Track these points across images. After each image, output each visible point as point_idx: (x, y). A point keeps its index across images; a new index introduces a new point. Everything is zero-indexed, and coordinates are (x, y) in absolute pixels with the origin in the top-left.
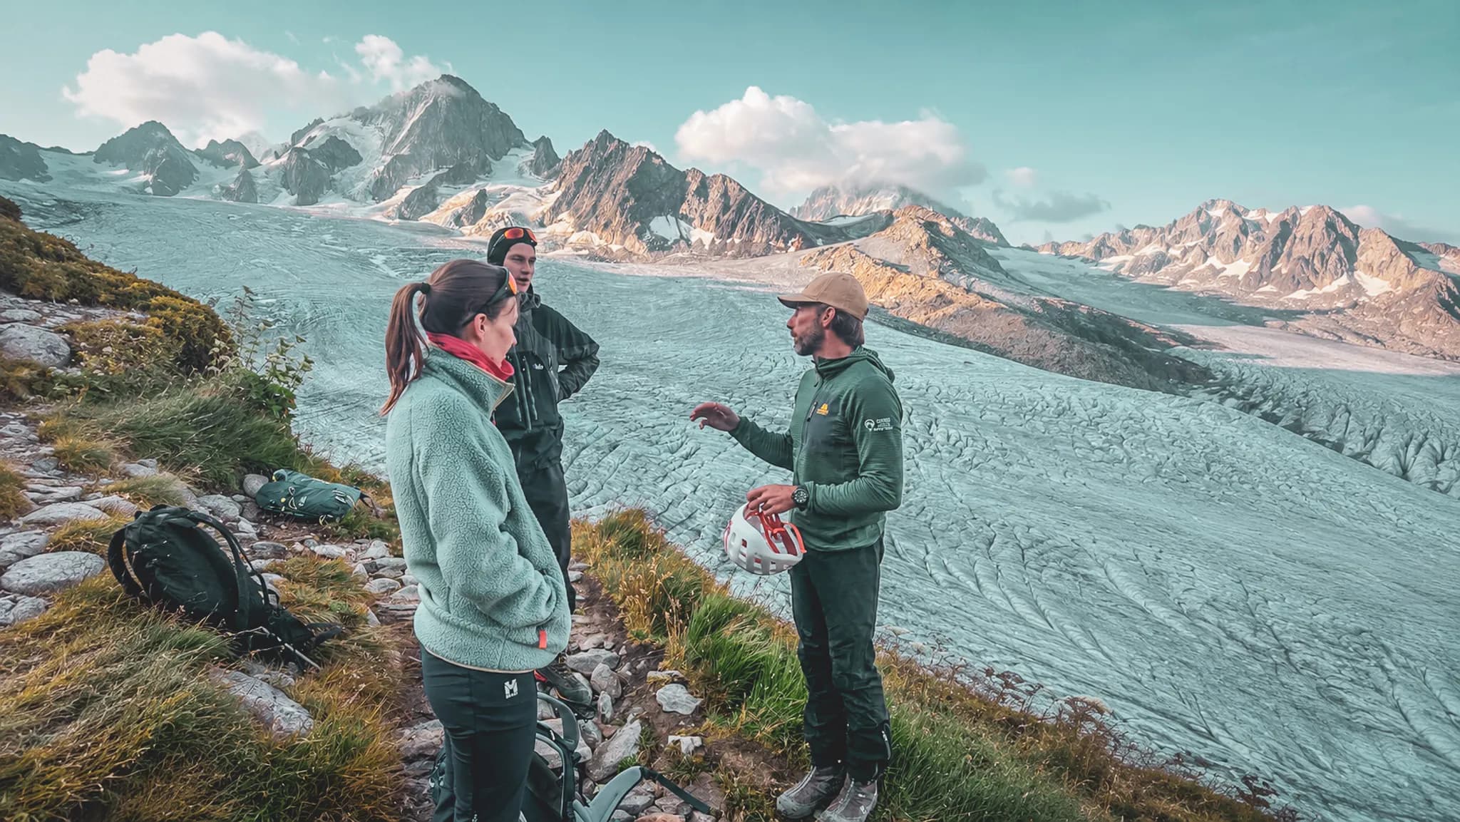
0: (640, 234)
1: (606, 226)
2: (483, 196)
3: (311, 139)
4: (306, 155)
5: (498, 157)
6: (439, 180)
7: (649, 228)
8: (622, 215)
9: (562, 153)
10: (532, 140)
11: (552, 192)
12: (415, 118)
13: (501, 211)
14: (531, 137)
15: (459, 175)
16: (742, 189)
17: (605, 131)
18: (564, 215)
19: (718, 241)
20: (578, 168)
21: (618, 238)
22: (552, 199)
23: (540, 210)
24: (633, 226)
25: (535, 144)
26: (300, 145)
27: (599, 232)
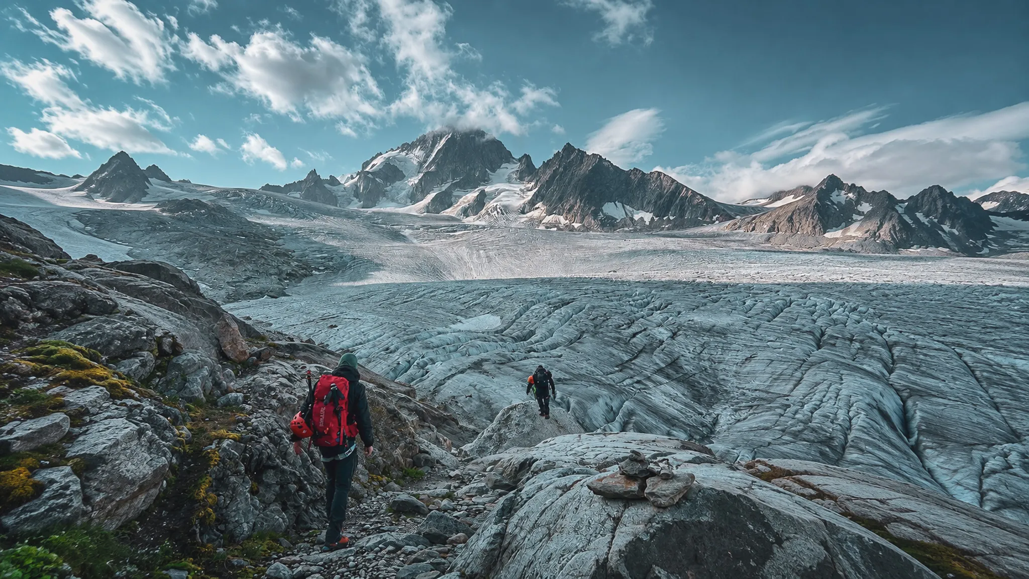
0: (595, 214)
1: (570, 210)
2: (483, 194)
3: (374, 165)
4: (370, 175)
5: (493, 170)
6: (455, 186)
7: (602, 211)
8: (581, 201)
9: (538, 164)
10: (517, 157)
11: (531, 190)
12: (439, 148)
13: (495, 204)
14: (517, 156)
15: (467, 184)
16: (673, 181)
17: (568, 144)
18: (539, 205)
19: (656, 219)
20: (549, 172)
21: (578, 218)
22: (531, 194)
23: (522, 202)
24: (589, 209)
25: (520, 160)
26: (367, 169)
27: (564, 215)
